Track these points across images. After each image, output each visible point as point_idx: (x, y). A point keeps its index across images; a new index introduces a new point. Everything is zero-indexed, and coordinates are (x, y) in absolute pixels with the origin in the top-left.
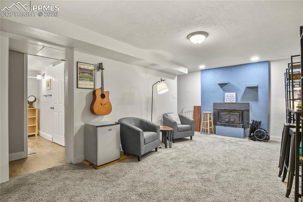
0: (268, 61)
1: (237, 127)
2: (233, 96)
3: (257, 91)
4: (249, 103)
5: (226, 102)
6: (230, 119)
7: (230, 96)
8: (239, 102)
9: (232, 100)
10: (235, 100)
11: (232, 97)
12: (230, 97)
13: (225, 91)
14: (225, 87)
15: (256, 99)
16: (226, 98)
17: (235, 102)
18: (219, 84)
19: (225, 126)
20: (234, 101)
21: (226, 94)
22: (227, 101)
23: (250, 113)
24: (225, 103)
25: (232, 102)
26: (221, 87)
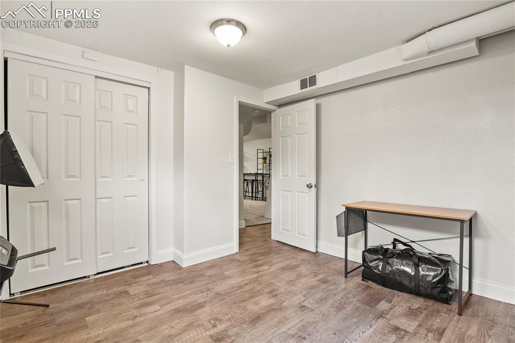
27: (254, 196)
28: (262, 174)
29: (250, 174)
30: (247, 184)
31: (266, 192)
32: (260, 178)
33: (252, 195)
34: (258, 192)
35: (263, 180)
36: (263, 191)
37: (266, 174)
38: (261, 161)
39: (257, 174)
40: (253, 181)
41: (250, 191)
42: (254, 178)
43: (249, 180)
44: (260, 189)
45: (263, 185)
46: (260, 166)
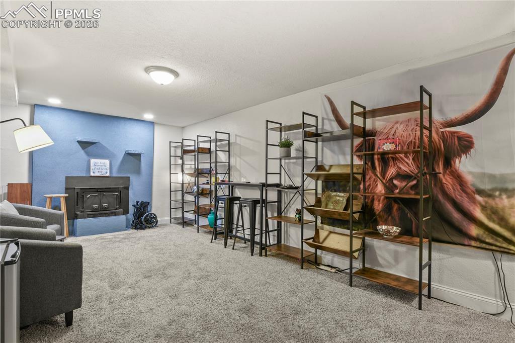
0: (153, 122)
1: (115, 215)
2: (105, 166)
3: (140, 160)
4: (129, 177)
5: (92, 174)
6: (100, 204)
7: (99, 164)
8: (115, 175)
9: (104, 172)
10: (108, 172)
11: (103, 167)
12: (100, 167)
13: (91, 155)
14: (89, 148)
15: (138, 171)
16: (92, 167)
17: (108, 175)
18: (79, 142)
19: (95, 216)
20: (106, 173)
21: (93, 161)
22: (94, 172)
23: (130, 192)
24: (91, 177)
25: (104, 175)
26: (83, 148)
27: (257, 239)
28: (277, 185)
29: (248, 185)
30: (240, 209)
31: (287, 232)
32: (272, 196)
33: (253, 234)
34: (268, 232)
35: (279, 201)
36: (279, 230)
37: (291, 187)
38: (276, 152)
39: (264, 186)
40: (255, 203)
41: (247, 225)
42: (256, 194)
43: (246, 200)
44: (272, 224)
45: (280, 212)
46: (274, 166)
